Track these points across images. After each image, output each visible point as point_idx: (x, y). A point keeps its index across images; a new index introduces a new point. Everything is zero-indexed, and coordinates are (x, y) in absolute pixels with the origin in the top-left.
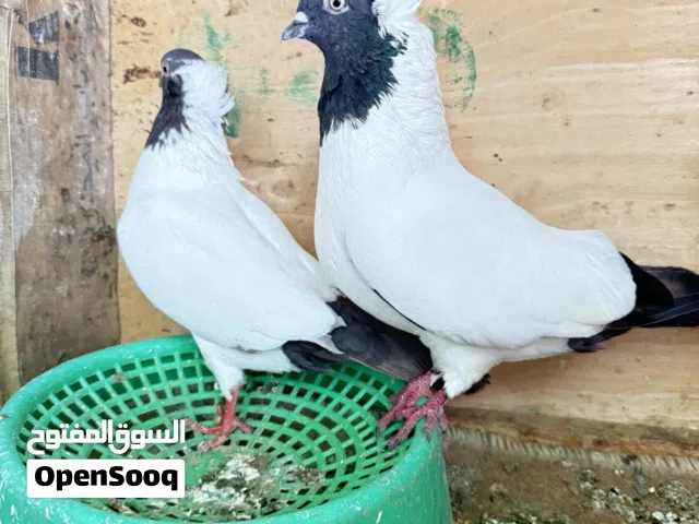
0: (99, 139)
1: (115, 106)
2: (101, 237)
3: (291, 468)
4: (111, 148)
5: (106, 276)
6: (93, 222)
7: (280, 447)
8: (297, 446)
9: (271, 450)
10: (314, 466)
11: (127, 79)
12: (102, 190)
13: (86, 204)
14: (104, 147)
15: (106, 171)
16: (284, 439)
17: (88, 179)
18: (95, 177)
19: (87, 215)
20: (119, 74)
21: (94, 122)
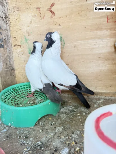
0: (11, 56)
1: (13, 50)
2: (12, 70)
3: (39, 100)
4: (13, 57)
5: (14, 75)
6: (11, 68)
7: (38, 97)
8: (40, 97)
9: (36, 98)
10: (42, 99)
11: (14, 46)
12: (12, 63)
13: (10, 65)
14: (12, 57)
15: (12, 60)
16: (38, 96)
17: (10, 62)
18: (11, 61)
19: (10, 67)
20: (13, 46)
21: (10, 53)
